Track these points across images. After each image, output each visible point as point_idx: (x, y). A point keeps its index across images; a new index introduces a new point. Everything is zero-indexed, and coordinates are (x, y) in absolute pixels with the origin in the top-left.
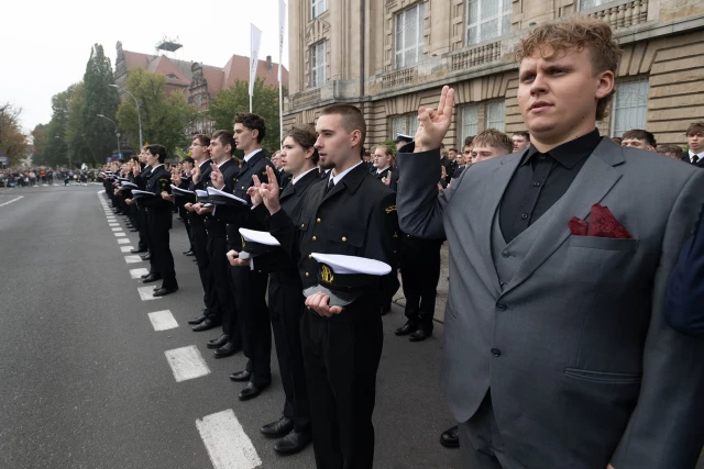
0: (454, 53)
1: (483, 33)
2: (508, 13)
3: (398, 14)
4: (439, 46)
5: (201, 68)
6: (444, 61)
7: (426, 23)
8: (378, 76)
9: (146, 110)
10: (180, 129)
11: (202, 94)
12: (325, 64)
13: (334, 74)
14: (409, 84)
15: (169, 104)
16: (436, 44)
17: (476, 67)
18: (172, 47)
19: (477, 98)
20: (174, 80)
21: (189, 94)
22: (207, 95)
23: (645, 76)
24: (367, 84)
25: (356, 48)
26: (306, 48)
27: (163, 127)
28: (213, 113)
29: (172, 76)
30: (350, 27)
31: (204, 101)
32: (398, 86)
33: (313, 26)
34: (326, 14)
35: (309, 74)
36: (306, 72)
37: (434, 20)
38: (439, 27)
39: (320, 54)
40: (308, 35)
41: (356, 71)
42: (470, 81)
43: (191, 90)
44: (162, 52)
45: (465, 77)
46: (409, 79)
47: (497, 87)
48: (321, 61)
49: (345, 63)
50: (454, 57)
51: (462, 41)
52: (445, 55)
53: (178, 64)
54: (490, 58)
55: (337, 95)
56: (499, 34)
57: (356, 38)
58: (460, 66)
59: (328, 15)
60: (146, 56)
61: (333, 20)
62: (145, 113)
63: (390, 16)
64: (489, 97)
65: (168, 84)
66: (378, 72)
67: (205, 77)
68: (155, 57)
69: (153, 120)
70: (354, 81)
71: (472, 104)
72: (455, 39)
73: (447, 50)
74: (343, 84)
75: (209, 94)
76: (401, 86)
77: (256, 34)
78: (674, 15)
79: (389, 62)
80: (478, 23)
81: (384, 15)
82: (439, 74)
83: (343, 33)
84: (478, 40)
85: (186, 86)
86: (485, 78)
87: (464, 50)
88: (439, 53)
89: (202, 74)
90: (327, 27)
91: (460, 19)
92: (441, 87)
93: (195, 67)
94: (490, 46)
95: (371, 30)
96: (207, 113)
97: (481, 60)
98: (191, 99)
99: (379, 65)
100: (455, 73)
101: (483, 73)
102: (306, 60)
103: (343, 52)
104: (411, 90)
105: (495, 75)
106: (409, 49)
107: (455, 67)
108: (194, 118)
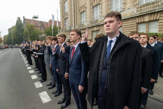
0: (91, 21)
1: (96, 18)
2: (100, 14)
3: (81, 13)
4: (88, 20)
5: (42, 23)
6: (89, 23)
7: (86, 15)
8: (78, 25)
9: (30, 32)
10: (38, 36)
11: (43, 28)
12: (68, 23)
13: (69, 25)
14: (83, 27)
15: (35, 31)
16: (88, 19)
17: (95, 24)
18: (36, 18)
19: (95, 30)
20: (37, 25)
21: (40, 28)
22: (44, 28)
23: (121, 26)
24: (76, 27)
25: (73, 20)
26: (64, 19)
27: (34, 36)
28: (45, 32)
29: (36, 24)
30: (72, 15)
31: (44, 30)
32: (81, 27)
33: (65, 15)
34: (67, 13)
35: (65, 25)
36: (64, 24)
37: (87, 15)
38: (88, 16)
39: (67, 21)
40: (64, 17)
41: (74, 24)
42: (94, 27)
43: (41, 27)
44: (34, 19)
45: (93, 26)
46: (83, 26)
47: (98, 28)
48: (67, 22)
49: (71, 22)
50: (91, 22)
51: (92, 19)
52: (89, 22)
53: (38, 21)
54: (97, 22)
55: (70, 29)
56: (99, 18)
57: (73, 18)
58: (92, 24)
59: (68, 13)
60: (30, 20)
61: (69, 14)
62: (30, 33)
63: (79, 13)
64: (97, 30)
65: (35, 26)
66: (78, 24)
67: (44, 24)
68: (32, 20)
69: (32, 34)
70: (73, 26)
71: (94, 31)
72: (91, 19)
73: (90, 21)
74: (71, 27)
75: (45, 28)
76: (82, 27)
77: (53, 16)
78: (124, 16)
79: (80, 23)
80: (95, 16)
81: (78, 13)
82: (89, 25)
83: (71, 17)
84: (95, 19)
85: (40, 26)
86: (96, 26)
87: (92, 21)
88: (88, 21)
89: (43, 24)
90: (68, 15)
91: (92, 15)
92: (86, 28)
93: (41, 22)
94: (97, 20)
95: (76, 16)
96: (44, 33)
97: (95, 23)
98: (41, 29)
99: (78, 23)
100: (91, 25)
101: (96, 25)
102: (64, 22)
103: (71, 20)
104: (84, 28)
105: (98, 26)
106: (83, 20)
107: (91, 24)
108: (41, 34)
